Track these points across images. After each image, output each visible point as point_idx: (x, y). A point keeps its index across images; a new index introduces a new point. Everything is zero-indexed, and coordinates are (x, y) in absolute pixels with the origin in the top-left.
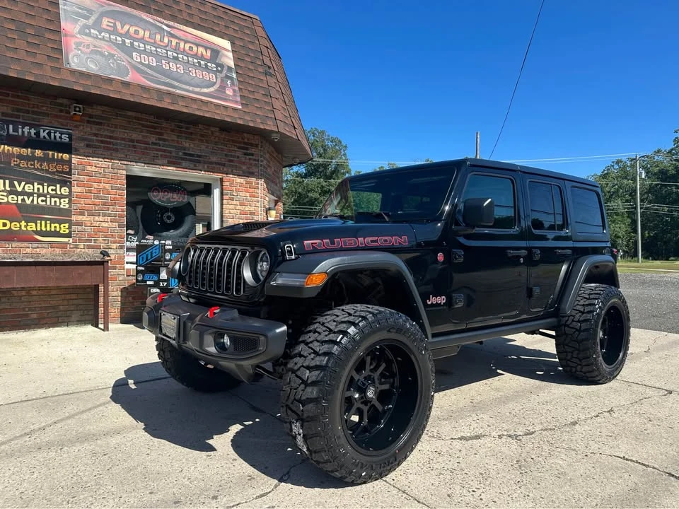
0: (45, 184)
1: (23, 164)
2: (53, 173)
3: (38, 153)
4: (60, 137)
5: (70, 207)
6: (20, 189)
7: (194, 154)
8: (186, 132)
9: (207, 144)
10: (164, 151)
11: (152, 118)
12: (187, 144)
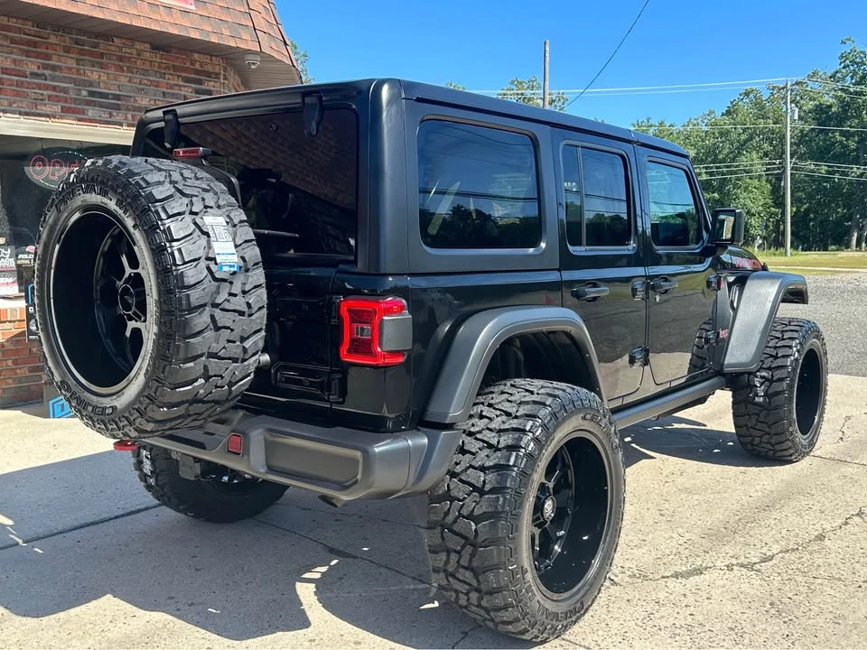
7: (109, 94)
8: (92, 54)
9: (129, 75)
10: (54, 88)
11: (29, 27)
12: (96, 75)
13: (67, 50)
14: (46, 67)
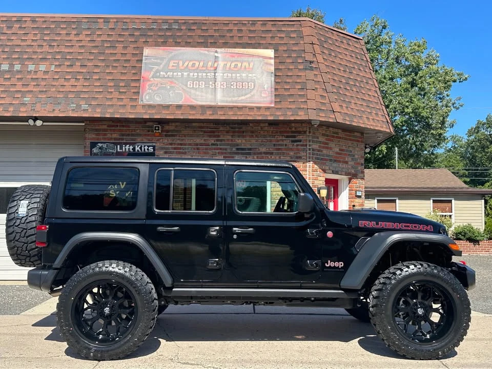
4: (148, 149)
7: (245, 148)
8: (239, 132)
9: (257, 138)
10: (221, 149)
11: (212, 125)
12: (240, 141)
13: (227, 132)
14: (217, 140)
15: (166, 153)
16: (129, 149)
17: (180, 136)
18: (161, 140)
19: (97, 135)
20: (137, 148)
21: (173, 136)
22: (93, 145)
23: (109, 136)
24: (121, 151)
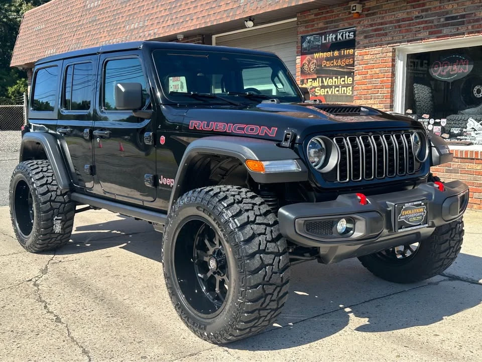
0: (339, 77)
1: (328, 64)
2: (343, 67)
3: (336, 53)
4: (349, 36)
5: (352, 94)
6: (326, 84)
7: (457, 16)
10: (426, 22)
12: (450, 7)
14: (423, 11)
15: (366, 37)
16: (332, 38)
17: (380, 14)
18: (362, 22)
19: (306, 27)
20: (339, 37)
21: (373, 14)
22: (303, 39)
23: (316, 26)
24: (325, 41)
